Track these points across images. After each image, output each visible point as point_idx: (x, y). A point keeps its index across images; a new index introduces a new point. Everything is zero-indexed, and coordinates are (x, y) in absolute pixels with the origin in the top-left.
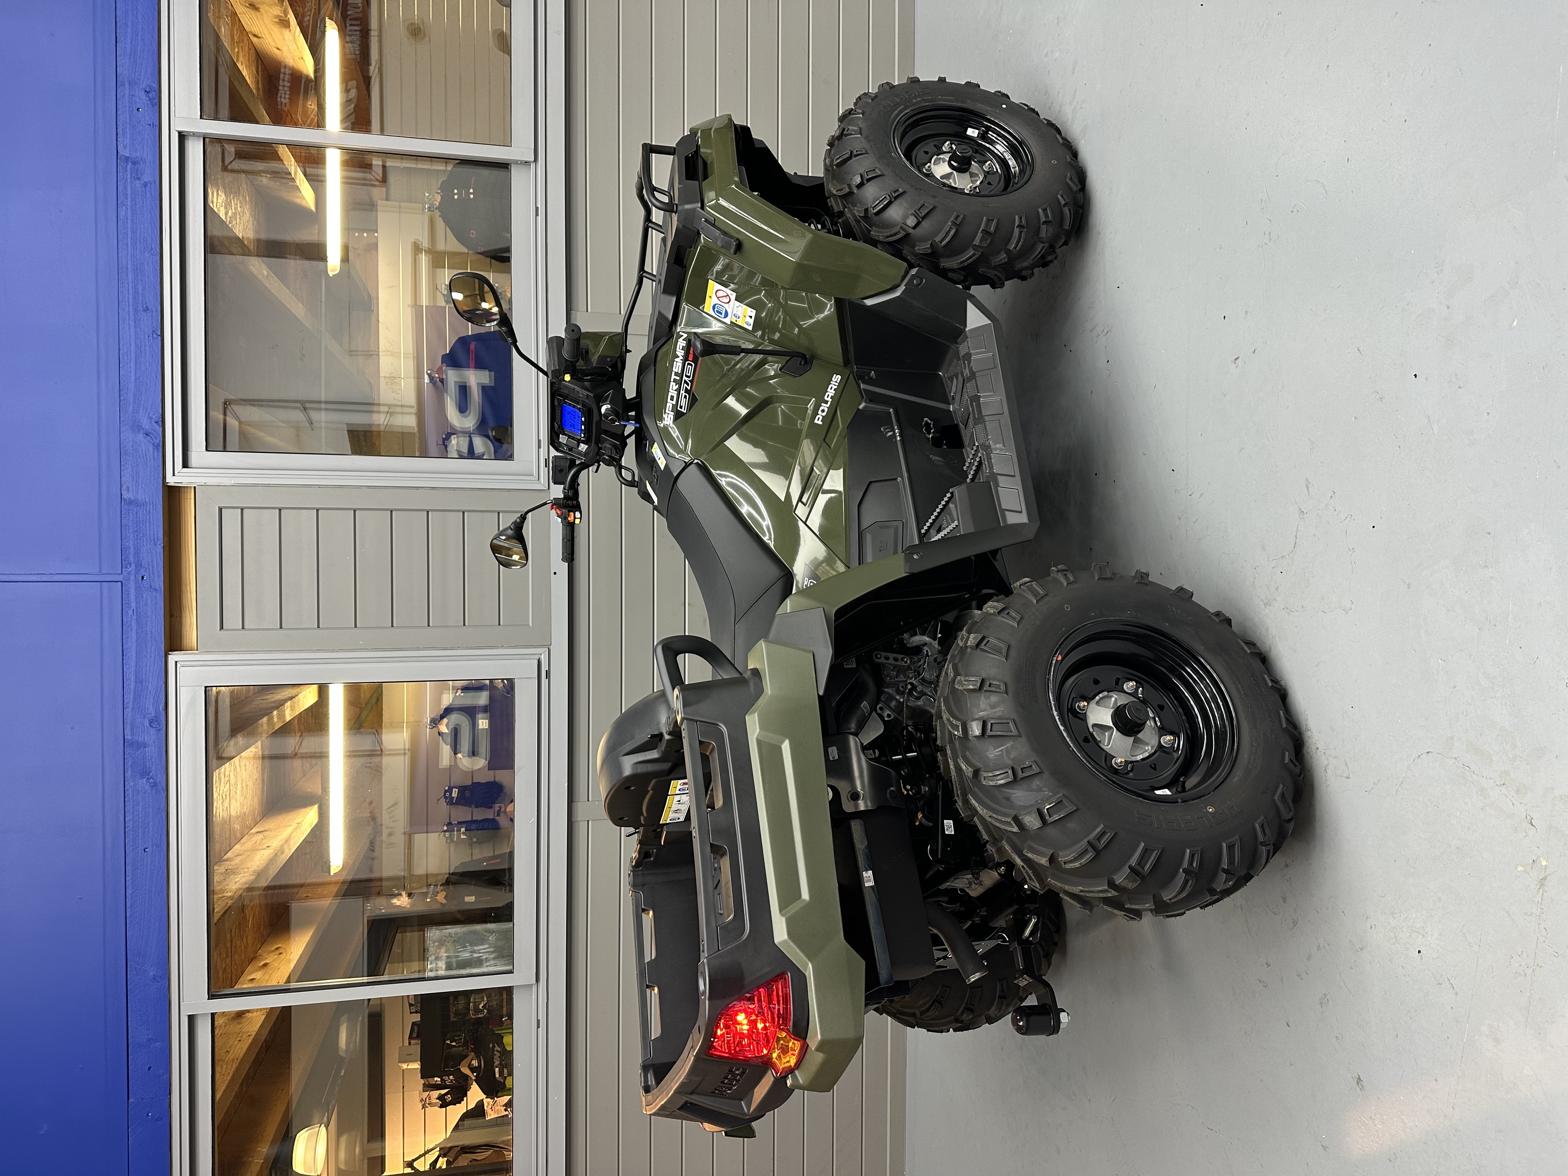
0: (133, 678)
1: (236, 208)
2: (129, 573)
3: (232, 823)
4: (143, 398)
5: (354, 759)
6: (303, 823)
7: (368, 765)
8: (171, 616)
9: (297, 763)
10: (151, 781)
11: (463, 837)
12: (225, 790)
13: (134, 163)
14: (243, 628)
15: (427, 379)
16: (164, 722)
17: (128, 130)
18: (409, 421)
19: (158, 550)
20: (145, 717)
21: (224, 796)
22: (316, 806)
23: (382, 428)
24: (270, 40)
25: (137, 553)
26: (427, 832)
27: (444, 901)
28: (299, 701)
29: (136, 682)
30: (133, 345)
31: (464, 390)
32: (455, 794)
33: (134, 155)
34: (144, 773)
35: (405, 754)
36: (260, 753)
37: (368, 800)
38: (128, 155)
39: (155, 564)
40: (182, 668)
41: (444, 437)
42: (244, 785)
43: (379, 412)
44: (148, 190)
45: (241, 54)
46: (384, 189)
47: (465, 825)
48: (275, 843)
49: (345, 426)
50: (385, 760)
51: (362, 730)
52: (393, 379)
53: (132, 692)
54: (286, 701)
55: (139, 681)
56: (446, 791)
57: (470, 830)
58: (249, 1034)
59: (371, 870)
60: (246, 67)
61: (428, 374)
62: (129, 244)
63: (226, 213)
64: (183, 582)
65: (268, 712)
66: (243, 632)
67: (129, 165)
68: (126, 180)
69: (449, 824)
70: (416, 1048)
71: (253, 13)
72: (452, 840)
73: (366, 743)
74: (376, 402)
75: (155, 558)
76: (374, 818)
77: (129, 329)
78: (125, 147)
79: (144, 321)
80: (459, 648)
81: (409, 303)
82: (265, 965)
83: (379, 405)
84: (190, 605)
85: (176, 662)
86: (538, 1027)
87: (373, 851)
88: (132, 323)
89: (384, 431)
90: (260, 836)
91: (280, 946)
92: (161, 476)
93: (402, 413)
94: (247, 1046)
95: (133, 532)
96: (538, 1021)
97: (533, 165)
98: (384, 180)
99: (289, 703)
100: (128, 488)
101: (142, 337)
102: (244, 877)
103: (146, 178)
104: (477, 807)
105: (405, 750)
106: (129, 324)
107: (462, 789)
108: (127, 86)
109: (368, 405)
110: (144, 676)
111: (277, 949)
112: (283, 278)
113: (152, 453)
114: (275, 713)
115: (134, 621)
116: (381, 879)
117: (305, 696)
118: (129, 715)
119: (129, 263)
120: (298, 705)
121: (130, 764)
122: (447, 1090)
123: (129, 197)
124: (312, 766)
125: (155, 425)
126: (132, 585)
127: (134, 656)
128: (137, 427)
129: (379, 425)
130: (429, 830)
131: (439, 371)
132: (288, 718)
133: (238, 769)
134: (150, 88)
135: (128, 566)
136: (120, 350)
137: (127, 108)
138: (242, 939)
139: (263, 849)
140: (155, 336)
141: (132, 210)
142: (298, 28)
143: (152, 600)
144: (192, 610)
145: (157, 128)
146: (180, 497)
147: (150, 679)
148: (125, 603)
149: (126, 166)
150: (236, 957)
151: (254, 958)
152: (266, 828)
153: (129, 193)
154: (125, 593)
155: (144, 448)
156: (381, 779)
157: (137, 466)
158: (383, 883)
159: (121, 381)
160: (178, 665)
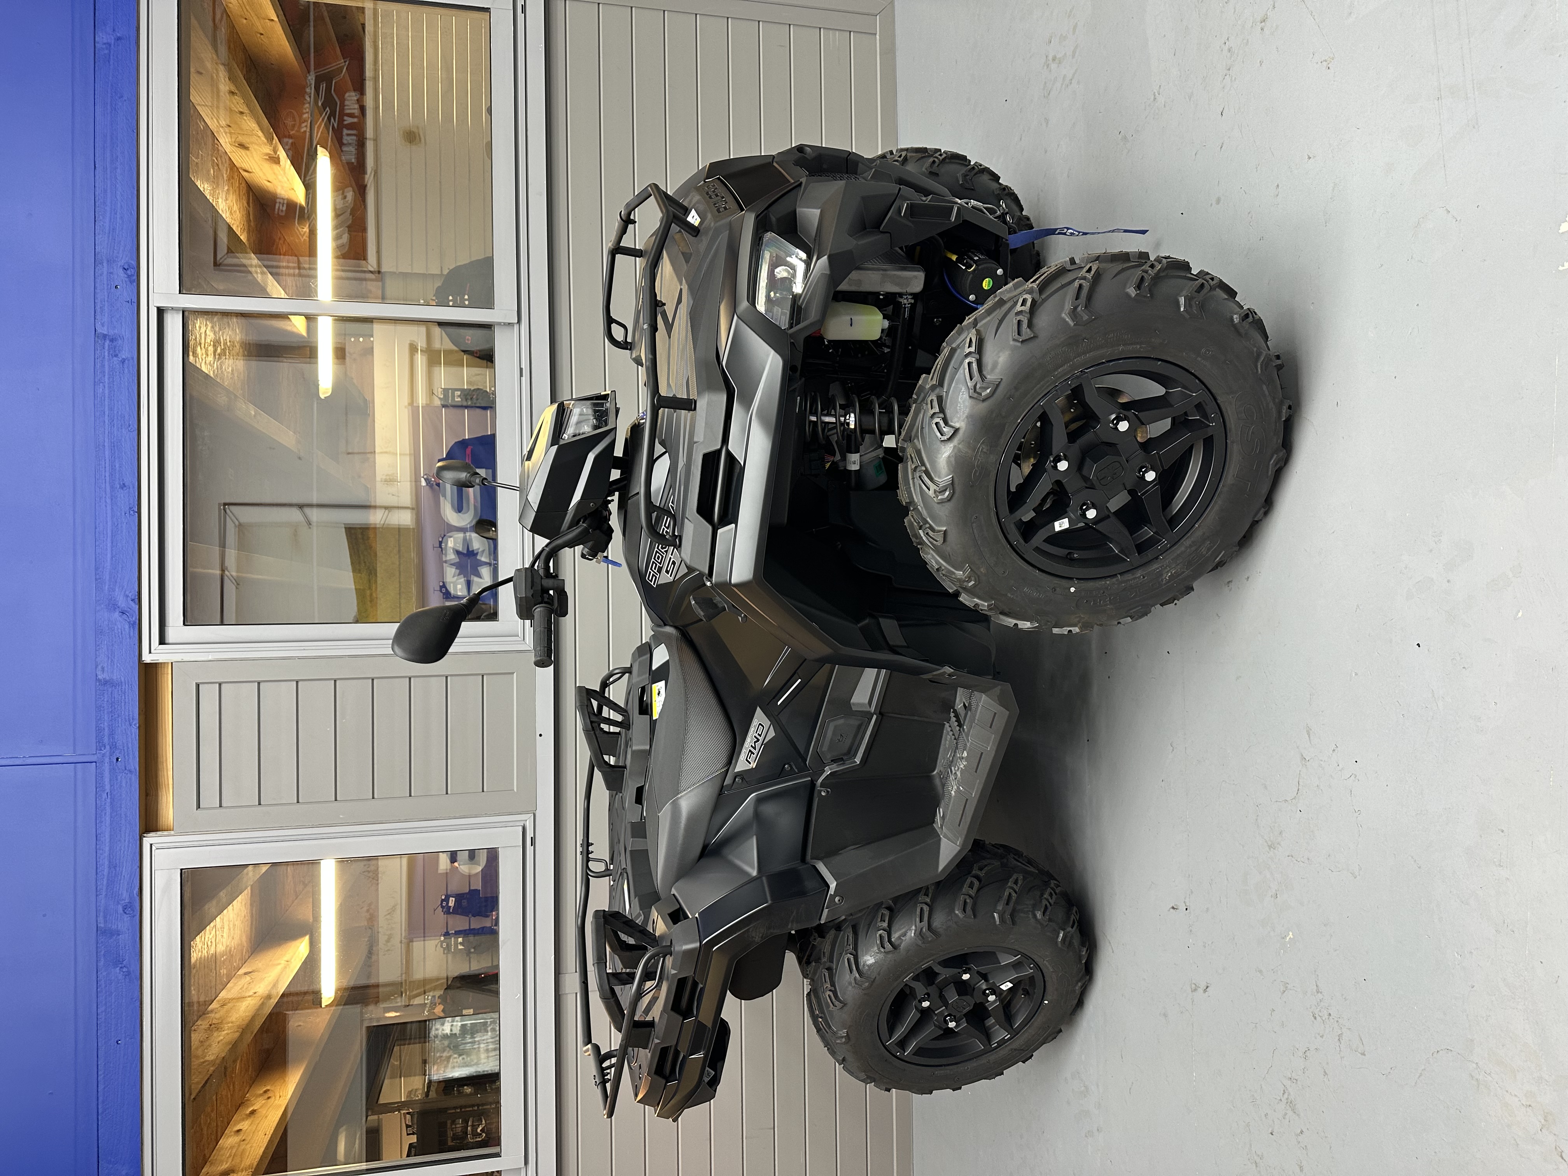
0: (107, 863)
2: (104, 755)
3: (218, 969)
4: (119, 576)
6: (292, 960)
8: (147, 795)
10: (124, 970)
11: (460, 947)
12: (211, 937)
13: (112, 340)
14: (221, 806)
15: (424, 483)
16: (138, 908)
17: (106, 308)
18: (405, 519)
19: (133, 730)
20: (118, 903)
21: (209, 944)
22: (307, 937)
23: (378, 526)
24: (261, 174)
25: (112, 734)
26: (424, 941)
29: (109, 867)
30: (109, 523)
32: (452, 902)
33: (111, 332)
34: (118, 962)
37: (365, 909)
38: (105, 333)
39: (130, 745)
40: (157, 850)
41: (441, 540)
42: (232, 926)
44: (125, 366)
47: (462, 935)
48: (261, 988)
49: (343, 525)
52: (390, 480)
53: (106, 878)
55: (113, 866)
56: (443, 900)
57: (467, 939)
59: (369, 977)
61: (425, 479)
62: (107, 421)
64: (160, 760)
66: (221, 810)
67: (107, 343)
68: (104, 358)
69: (447, 934)
71: (243, 152)
72: (449, 951)
74: (373, 504)
75: (130, 740)
76: (371, 927)
77: (106, 506)
78: (103, 325)
79: (120, 498)
81: (406, 404)
82: (253, 1112)
83: (375, 507)
84: (166, 783)
85: (151, 845)
87: (370, 960)
88: (108, 501)
89: (382, 528)
90: (248, 978)
91: (268, 1088)
92: (137, 654)
93: (400, 513)
95: (108, 713)
97: (516, 327)
100: (103, 668)
101: (119, 514)
102: (228, 1034)
103: (124, 355)
104: (474, 916)
106: (106, 502)
108: (105, 264)
109: (366, 507)
110: (117, 861)
111: (265, 1092)
113: (128, 631)
115: (108, 804)
116: (377, 986)
118: (103, 902)
119: (106, 440)
121: (103, 953)
123: (106, 374)
124: (305, 885)
125: (132, 603)
126: (106, 767)
127: (108, 840)
128: (113, 606)
129: (376, 522)
130: (427, 938)
134: (129, 265)
135: (103, 748)
136: (96, 528)
137: (105, 286)
138: (229, 1087)
139: (249, 996)
140: (132, 512)
141: (110, 387)
142: (289, 162)
143: (127, 782)
144: (169, 788)
145: (135, 305)
146: (156, 674)
147: (125, 864)
148: (99, 786)
149: (104, 344)
150: (222, 1108)
151: (241, 1104)
152: (254, 968)
153: (107, 372)
154: (99, 776)
155: (120, 627)
156: (378, 884)
157: (113, 645)
158: (381, 990)
159: (98, 560)
160: (154, 848)
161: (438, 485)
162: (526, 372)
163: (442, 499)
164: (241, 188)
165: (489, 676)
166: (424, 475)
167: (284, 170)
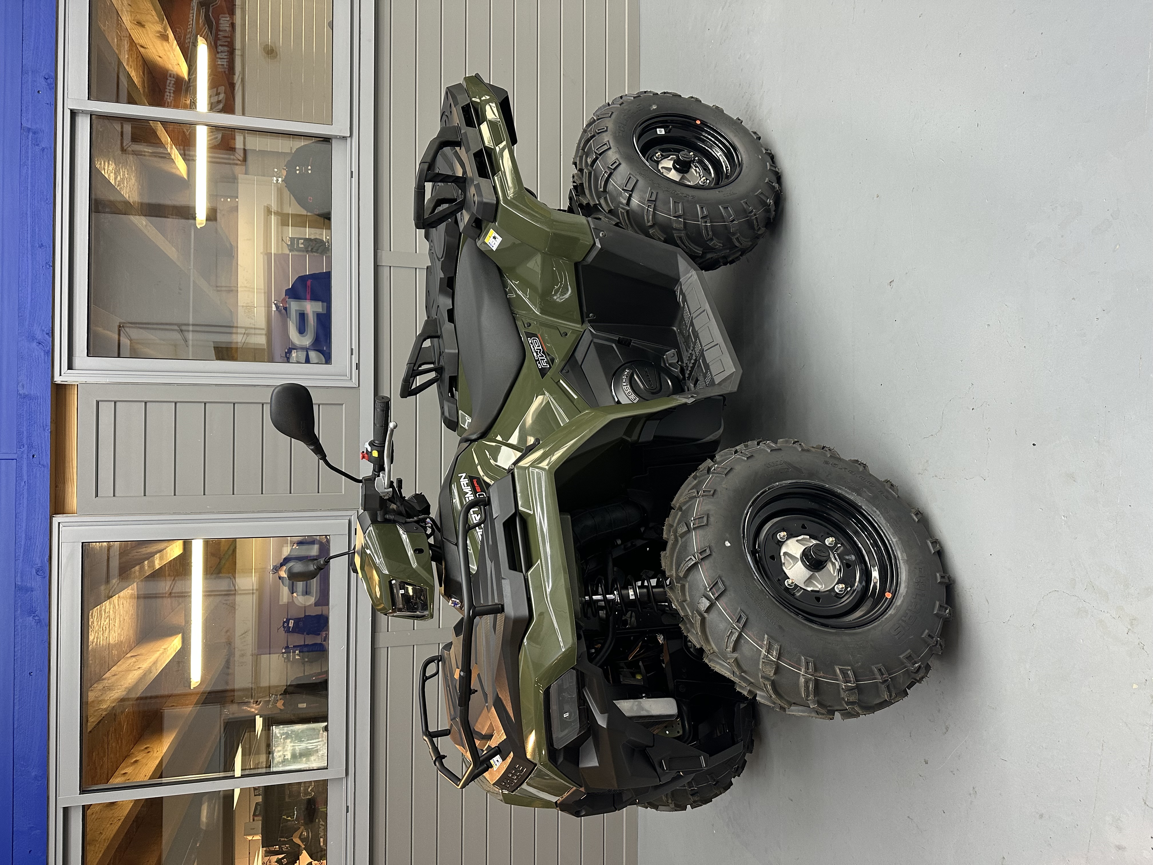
0: (24, 536)
1: (124, 175)
2: (23, 452)
3: (110, 649)
4: (38, 315)
5: (211, 598)
6: (169, 649)
7: (225, 602)
8: (56, 487)
9: (167, 602)
10: (37, 618)
11: (297, 657)
12: (105, 623)
13: (34, 133)
14: (114, 496)
15: (274, 308)
16: (48, 571)
17: (30, 108)
18: (261, 340)
19: (46, 434)
20: (32, 567)
21: (104, 629)
22: (180, 635)
23: (240, 345)
24: (154, 51)
25: (29, 437)
26: (270, 654)
27: (282, 707)
28: (167, 553)
29: (26, 539)
30: (30, 274)
31: (302, 316)
32: (291, 624)
33: (34, 127)
34: (31, 612)
35: (253, 593)
36: (136, 593)
37: (225, 630)
38: (29, 127)
39: (43, 445)
40: (64, 528)
41: (286, 351)
42: (122, 619)
43: (237, 333)
44: (45, 153)
45: (131, 59)
46: (244, 167)
47: (298, 648)
48: (145, 665)
49: (212, 343)
50: (238, 598)
51: (221, 575)
52: (249, 308)
53: (23, 546)
54: (156, 553)
55: (28, 538)
56: (284, 622)
57: (302, 652)
58: (119, 818)
59: (227, 683)
60: (134, 69)
61: (275, 304)
62: (29, 195)
63: (116, 179)
64: (67, 459)
65: (140, 562)
66: (114, 498)
67: (31, 134)
68: (28, 146)
69: (287, 647)
70: (259, 824)
71: (140, 29)
72: (289, 660)
73: (223, 585)
74: (235, 325)
75: (44, 441)
76: (229, 643)
77: (27, 261)
78: (27, 120)
79: (39, 254)
80: (286, 511)
81: (262, 251)
82: (136, 761)
83: (237, 327)
84: (72, 478)
85: (59, 523)
86: (347, 812)
87: (228, 668)
88: (30, 256)
89: (242, 348)
90: (134, 659)
91: (148, 746)
92: (50, 375)
93: (255, 334)
94: (117, 827)
95: (26, 420)
96: (347, 807)
97: (349, 140)
98: (245, 160)
99: (158, 555)
100: (23, 386)
101: (38, 267)
102: (117, 692)
103: (43, 145)
104: (308, 634)
105: (253, 590)
106: (27, 257)
107: (297, 621)
108: (30, 74)
109: (229, 327)
111: (146, 748)
112: (162, 231)
113: (43, 358)
114: (146, 562)
115: (25, 490)
116: (233, 691)
117: (172, 549)
118: (20, 565)
119: (29, 209)
120: (166, 556)
121: (19, 604)
122: (283, 855)
123: (30, 159)
124: (179, 604)
125: (46, 335)
126: (25, 462)
127: (25, 518)
128: (32, 338)
129: (237, 343)
130: (271, 652)
131: (283, 301)
132: (157, 567)
133: (117, 607)
134: (48, 76)
135: (22, 447)
136: (19, 277)
137: (30, 91)
138: (118, 741)
139: (135, 670)
140: (48, 266)
141: (32, 169)
142: (175, 42)
143: (40, 474)
144: (74, 482)
145: (53, 107)
146: (65, 394)
147: (38, 536)
148: (19, 476)
149: (28, 135)
150: (112, 756)
151: (127, 756)
152: (139, 653)
153: (30, 156)
154: (19, 469)
155: (37, 354)
156: (235, 613)
157: (31, 368)
158: (236, 694)
159: (20, 301)
160: (61, 525)
161: (285, 309)
162: (355, 175)
163: (288, 319)
164: (138, 60)
165: (324, 406)
166: (275, 301)
167: (172, 46)
